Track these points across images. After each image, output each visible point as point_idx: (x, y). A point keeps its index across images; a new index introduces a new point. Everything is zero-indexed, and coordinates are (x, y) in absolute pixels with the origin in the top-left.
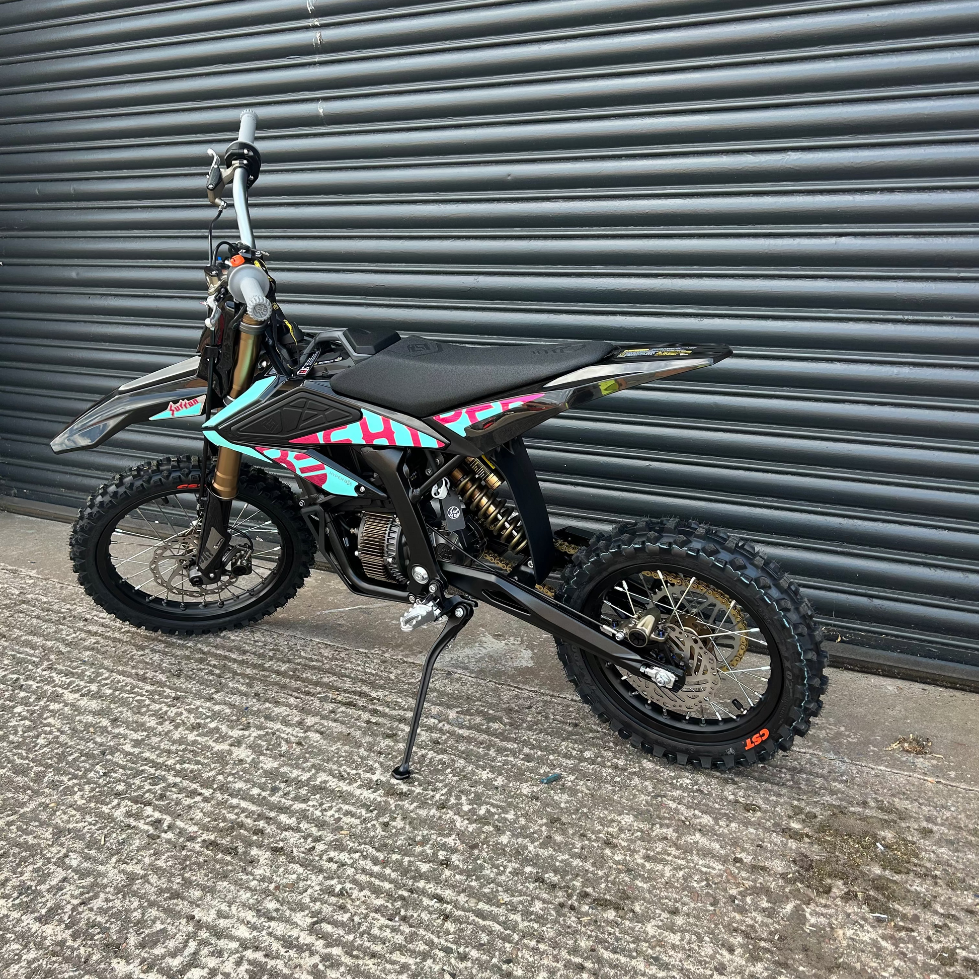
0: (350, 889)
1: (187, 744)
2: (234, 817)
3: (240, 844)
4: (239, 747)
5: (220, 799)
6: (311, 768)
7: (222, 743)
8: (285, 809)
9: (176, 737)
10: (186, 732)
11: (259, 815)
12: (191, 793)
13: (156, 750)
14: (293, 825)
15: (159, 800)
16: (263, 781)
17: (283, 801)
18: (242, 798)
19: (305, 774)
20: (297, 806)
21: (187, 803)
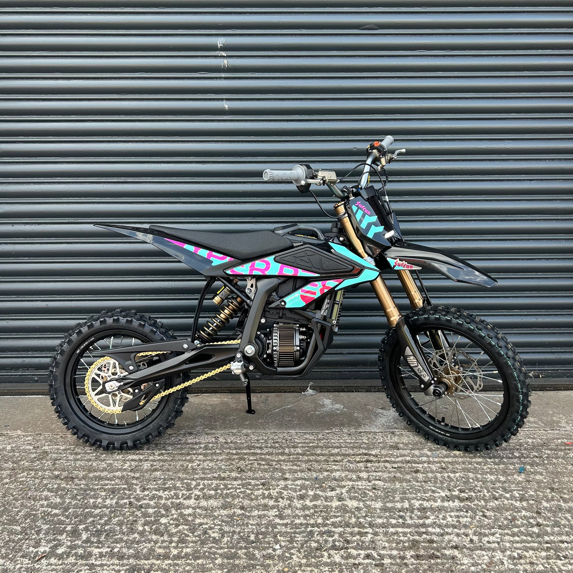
0: (522, 552)
1: (312, 508)
2: (406, 538)
3: (433, 551)
4: (346, 500)
5: (381, 531)
6: (402, 500)
7: (332, 501)
8: (424, 525)
9: (299, 506)
10: (301, 502)
11: (416, 533)
12: (360, 534)
13: (299, 517)
14: (442, 531)
15: (349, 544)
16: (388, 515)
17: (416, 521)
18: (392, 527)
19: (404, 504)
20: (428, 522)
21: (367, 540)
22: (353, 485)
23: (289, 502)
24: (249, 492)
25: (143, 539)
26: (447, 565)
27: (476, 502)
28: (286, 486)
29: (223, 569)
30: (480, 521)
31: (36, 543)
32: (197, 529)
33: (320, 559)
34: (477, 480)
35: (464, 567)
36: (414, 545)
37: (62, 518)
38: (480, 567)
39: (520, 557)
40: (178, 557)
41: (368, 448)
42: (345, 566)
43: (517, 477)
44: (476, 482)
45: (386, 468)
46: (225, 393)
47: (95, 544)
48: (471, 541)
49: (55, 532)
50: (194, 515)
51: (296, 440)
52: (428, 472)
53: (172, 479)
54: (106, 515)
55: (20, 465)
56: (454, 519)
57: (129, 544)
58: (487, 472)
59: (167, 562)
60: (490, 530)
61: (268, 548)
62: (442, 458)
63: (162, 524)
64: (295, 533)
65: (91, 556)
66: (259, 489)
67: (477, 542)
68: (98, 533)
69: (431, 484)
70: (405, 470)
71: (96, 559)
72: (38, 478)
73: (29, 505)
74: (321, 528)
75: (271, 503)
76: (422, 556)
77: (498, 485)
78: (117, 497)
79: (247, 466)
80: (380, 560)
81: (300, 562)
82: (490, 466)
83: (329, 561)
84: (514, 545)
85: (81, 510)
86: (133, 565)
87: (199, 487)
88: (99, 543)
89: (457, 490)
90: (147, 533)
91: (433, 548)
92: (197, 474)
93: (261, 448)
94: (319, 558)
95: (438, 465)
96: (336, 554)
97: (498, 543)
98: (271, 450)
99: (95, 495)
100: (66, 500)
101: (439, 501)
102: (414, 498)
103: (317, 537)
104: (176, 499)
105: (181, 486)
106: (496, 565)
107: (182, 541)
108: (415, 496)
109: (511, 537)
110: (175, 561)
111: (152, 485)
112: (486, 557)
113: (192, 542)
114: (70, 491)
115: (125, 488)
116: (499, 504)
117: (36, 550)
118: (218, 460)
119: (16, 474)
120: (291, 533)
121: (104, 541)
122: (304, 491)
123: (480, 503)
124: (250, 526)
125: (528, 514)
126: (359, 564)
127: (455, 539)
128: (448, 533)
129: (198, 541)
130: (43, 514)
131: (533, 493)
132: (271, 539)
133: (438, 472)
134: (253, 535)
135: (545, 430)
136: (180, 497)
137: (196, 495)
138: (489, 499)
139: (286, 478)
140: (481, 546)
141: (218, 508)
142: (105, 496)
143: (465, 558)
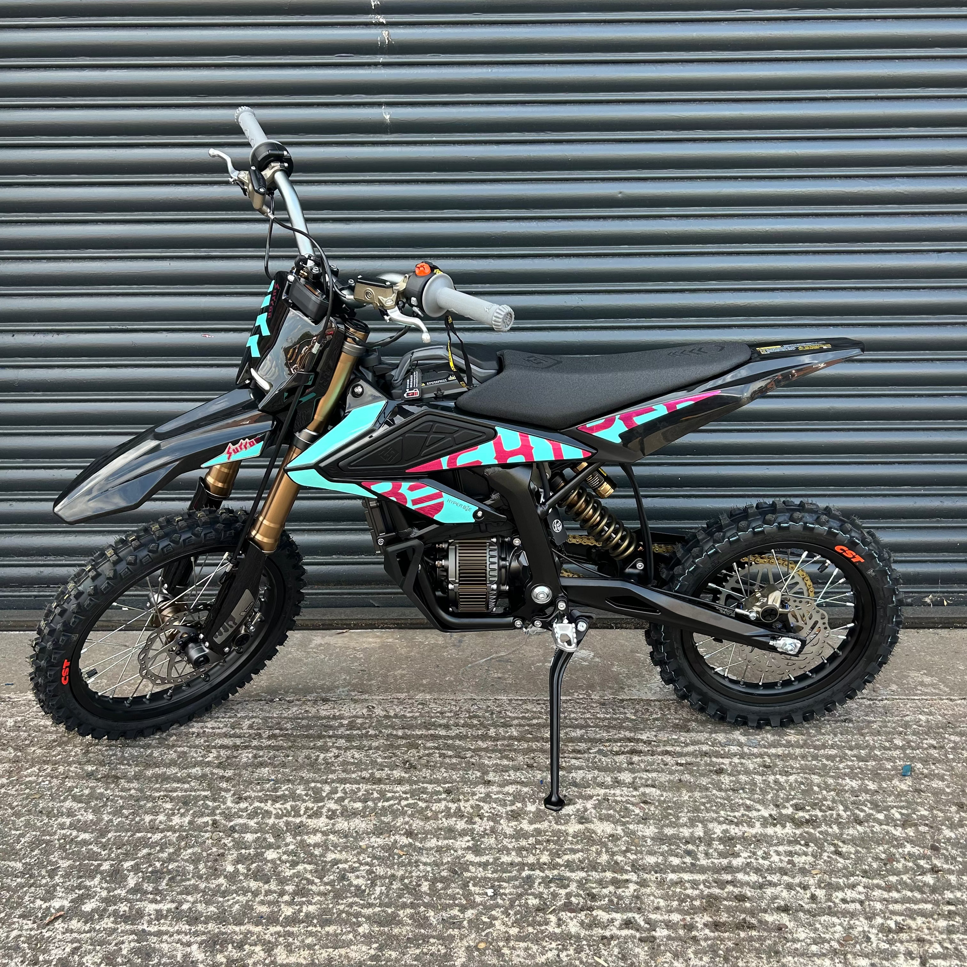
0: (903, 920)
1: (533, 836)
2: (697, 892)
3: (743, 916)
4: (592, 822)
5: (653, 878)
6: (692, 823)
7: (567, 823)
8: (729, 869)
9: (509, 831)
10: (514, 823)
11: (716, 882)
12: (615, 882)
13: (508, 851)
14: (761, 880)
15: (595, 901)
16: (666, 849)
17: (716, 861)
18: (673, 871)
19: (696, 829)
20: (737, 862)
21: (627, 894)
22: (605, 794)
23: (492, 824)
24: (422, 804)
25: (234, 888)
26: (768, 942)
27: (824, 828)
28: (488, 795)
29: (371, 942)
30: (829, 862)
31: (47, 892)
32: (329, 870)
33: (543, 928)
34: (827, 787)
35: (798, 946)
36: (711, 903)
37: (95, 849)
38: (827, 946)
39: (900, 929)
40: (293, 920)
41: (635, 729)
42: (586, 940)
43: (898, 783)
44: (824, 792)
45: (666, 765)
46: (390, 628)
47: (149, 896)
48: (813, 898)
49: (81, 874)
50: (325, 846)
51: (508, 713)
52: (739, 773)
53: (289, 781)
54: (171, 844)
55: (27, 754)
56: (782, 858)
57: (209, 896)
58: (845, 775)
59: (273, 929)
60: (848, 879)
61: (451, 907)
62: (765, 747)
63: (269, 861)
64: (500, 879)
65: (142, 917)
66: (440, 801)
67: (823, 900)
68: (157, 876)
69: (744, 795)
70: (698, 769)
71: (150, 923)
72: (57, 777)
73: (39, 824)
74: (547, 872)
75: (461, 825)
76: (724, 924)
77: (864, 797)
78: (191, 812)
79: (420, 758)
80: (649, 930)
81: (506, 932)
82: (850, 763)
83: (558, 931)
84: (891, 907)
85: (129, 834)
86: (214, 934)
87: (336, 796)
88: (156, 894)
89: (791, 806)
90: (241, 877)
91: (744, 911)
92: (334, 772)
93: (447, 727)
94: (542, 925)
95: (758, 760)
96: (571, 919)
97: (861, 903)
98: (463, 730)
99: (154, 807)
100: (104, 816)
101: (758, 824)
102: (713, 820)
103: (538, 888)
104: (294, 816)
105: (303, 793)
106: (856, 942)
107: (301, 892)
108: (715, 815)
109: (884, 893)
110: (288, 928)
111: (254, 791)
112: (839, 928)
113: (320, 894)
114: (112, 800)
115: (206, 797)
116: (865, 833)
117: (47, 904)
118: (370, 748)
119: (20, 769)
120: (494, 880)
121: (166, 890)
122: (519, 805)
123: (830, 830)
124: (422, 867)
125: (916, 850)
126: (612, 937)
127: (785, 894)
128: (771, 884)
129: (330, 892)
130: (62, 841)
131: (926, 813)
132: (458, 890)
133: (758, 773)
134: (426, 883)
135: (951, 700)
136: (302, 812)
137: (329, 810)
138: (848, 823)
139: (489, 781)
140: (830, 907)
141: (368, 834)
142: (171, 809)
143: (800, 930)
